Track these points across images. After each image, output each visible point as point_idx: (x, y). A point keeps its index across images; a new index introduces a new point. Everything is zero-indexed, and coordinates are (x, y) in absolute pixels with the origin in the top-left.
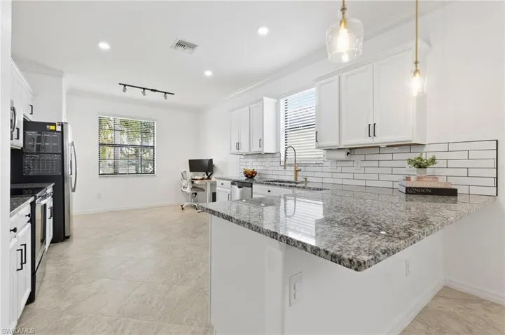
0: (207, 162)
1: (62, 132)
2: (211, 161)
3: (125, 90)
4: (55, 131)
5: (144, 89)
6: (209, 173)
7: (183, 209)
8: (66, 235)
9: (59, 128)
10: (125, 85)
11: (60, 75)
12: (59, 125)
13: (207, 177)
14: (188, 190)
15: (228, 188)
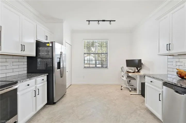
0: (137, 61)
1: (52, 47)
2: (140, 61)
3: (89, 24)
4: (49, 46)
5: (99, 21)
6: (139, 69)
7: (121, 89)
8: (54, 102)
9: (51, 45)
10: (89, 21)
11: (61, 21)
12: (51, 43)
13: (137, 71)
14: (125, 78)
15: (158, 87)
